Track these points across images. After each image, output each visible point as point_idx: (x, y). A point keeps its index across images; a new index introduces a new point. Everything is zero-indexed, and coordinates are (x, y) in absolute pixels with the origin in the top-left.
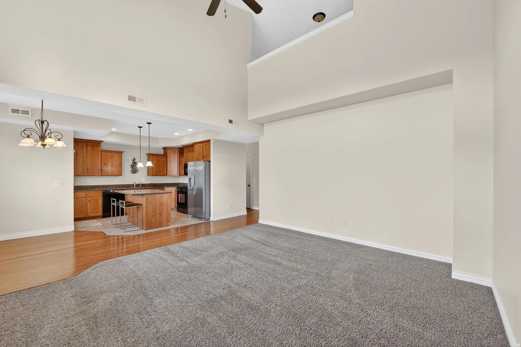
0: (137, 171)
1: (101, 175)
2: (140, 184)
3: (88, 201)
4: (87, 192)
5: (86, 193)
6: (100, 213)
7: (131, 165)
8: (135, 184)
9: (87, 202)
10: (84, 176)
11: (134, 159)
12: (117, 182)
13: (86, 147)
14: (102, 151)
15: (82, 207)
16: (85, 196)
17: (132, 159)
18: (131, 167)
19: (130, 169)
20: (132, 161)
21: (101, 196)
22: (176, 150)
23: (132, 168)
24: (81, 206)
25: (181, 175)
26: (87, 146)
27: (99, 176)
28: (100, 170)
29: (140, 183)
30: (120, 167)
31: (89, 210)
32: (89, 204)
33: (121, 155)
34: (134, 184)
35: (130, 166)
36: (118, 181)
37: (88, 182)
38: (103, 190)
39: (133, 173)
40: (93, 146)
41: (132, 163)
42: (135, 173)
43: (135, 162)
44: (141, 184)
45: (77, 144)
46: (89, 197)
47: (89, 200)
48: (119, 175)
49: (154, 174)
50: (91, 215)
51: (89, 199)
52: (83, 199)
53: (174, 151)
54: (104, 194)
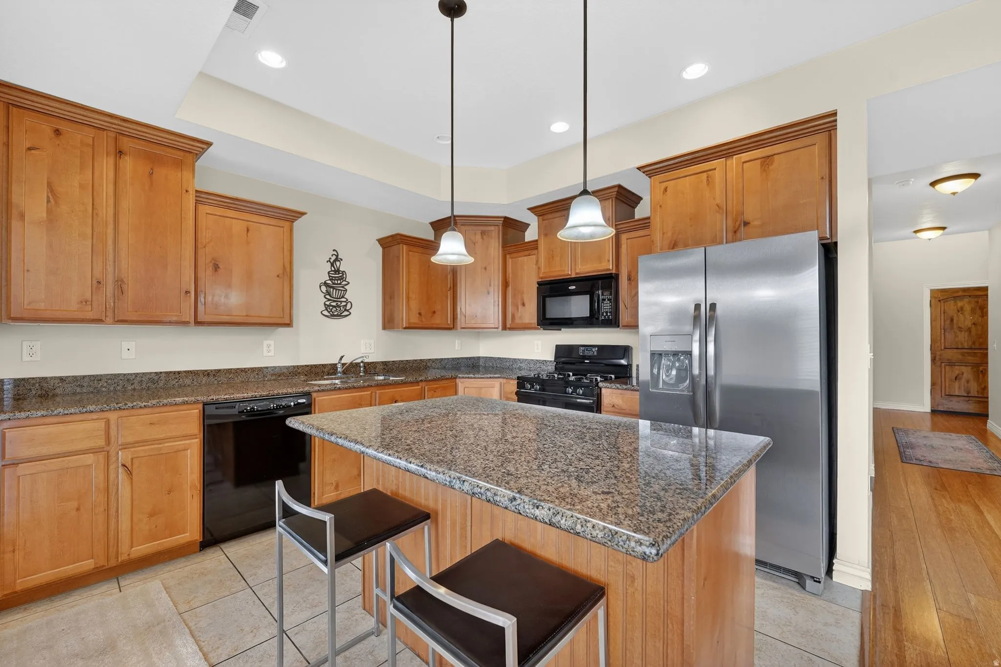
0: (346, 310)
1: (198, 323)
2: (358, 365)
3: (121, 470)
4: (113, 416)
5: (108, 422)
6: (193, 532)
7: (325, 284)
8: (339, 366)
9: (112, 476)
10: (99, 321)
11: (337, 260)
12: (265, 353)
13: (111, 160)
14: (202, 197)
15: (78, 509)
16: (101, 442)
17: (329, 254)
18: (324, 289)
19: (319, 300)
20: (328, 267)
21: (192, 436)
22: (492, 228)
23: (328, 297)
24: (75, 504)
25: (508, 326)
26: (120, 153)
27: (185, 323)
28: (187, 292)
29: (359, 361)
30: (286, 285)
31: (125, 524)
32: (128, 489)
33: (291, 230)
34: (336, 365)
35: (320, 286)
36: (272, 354)
37: (125, 355)
38: (205, 404)
39: (333, 316)
40: (154, 160)
41: (329, 273)
42: (340, 316)
43: (337, 271)
44: (362, 362)
45: (57, 132)
46: (125, 447)
47: (124, 465)
48: (281, 321)
49: (414, 320)
50: (141, 549)
51: (123, 456)
52: (90, 459)
53: (483, 233)
54: (210, 426)
